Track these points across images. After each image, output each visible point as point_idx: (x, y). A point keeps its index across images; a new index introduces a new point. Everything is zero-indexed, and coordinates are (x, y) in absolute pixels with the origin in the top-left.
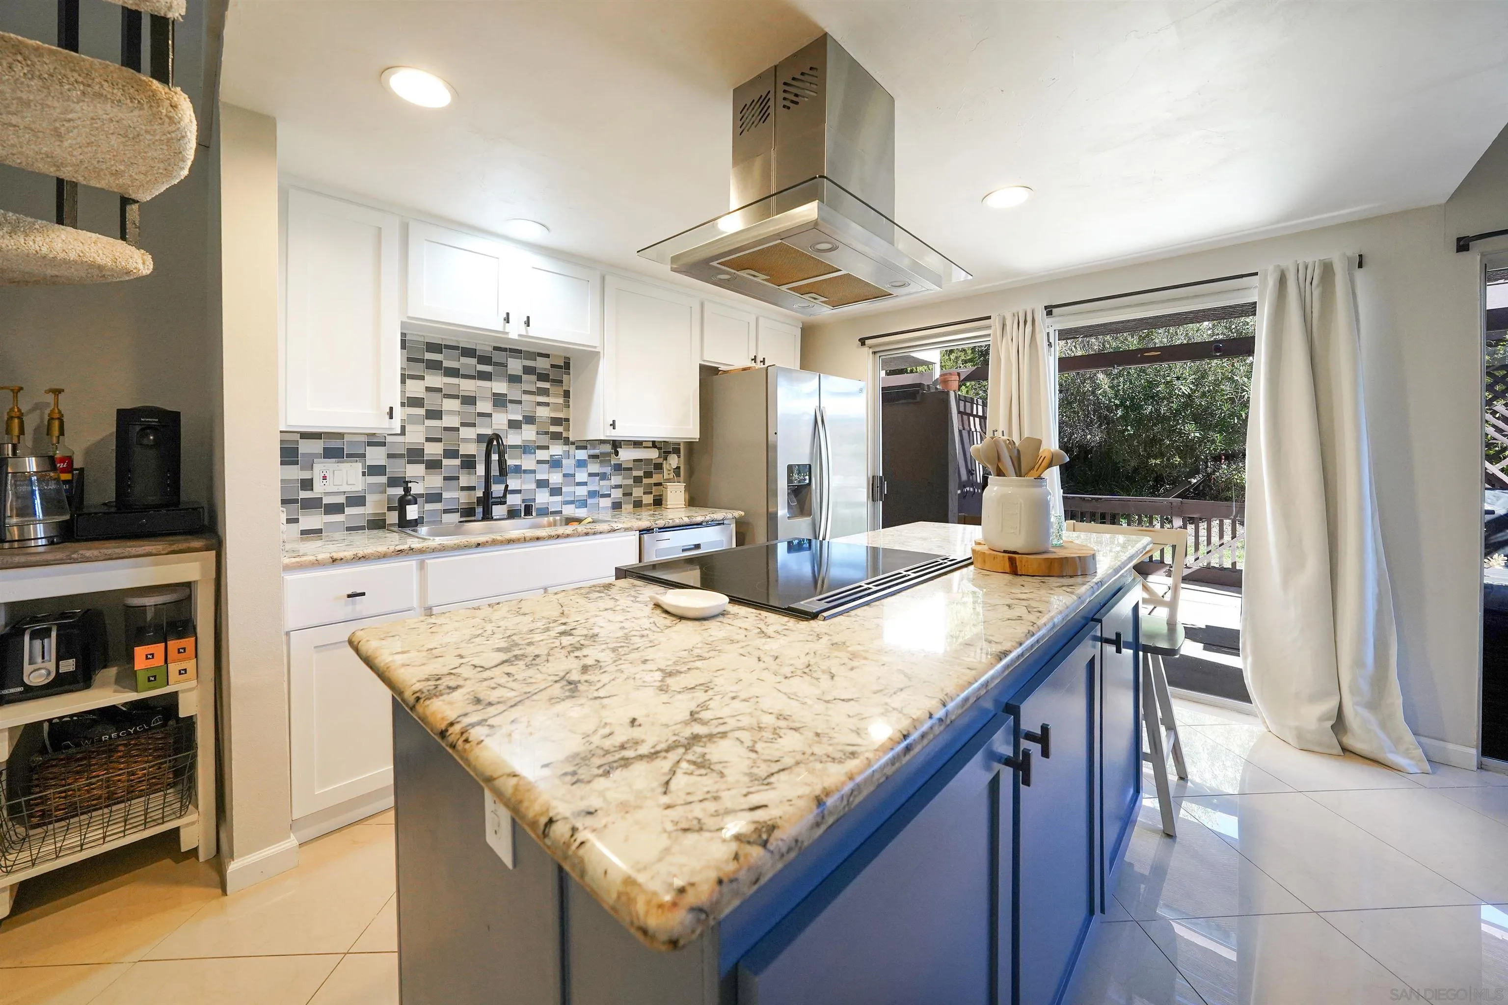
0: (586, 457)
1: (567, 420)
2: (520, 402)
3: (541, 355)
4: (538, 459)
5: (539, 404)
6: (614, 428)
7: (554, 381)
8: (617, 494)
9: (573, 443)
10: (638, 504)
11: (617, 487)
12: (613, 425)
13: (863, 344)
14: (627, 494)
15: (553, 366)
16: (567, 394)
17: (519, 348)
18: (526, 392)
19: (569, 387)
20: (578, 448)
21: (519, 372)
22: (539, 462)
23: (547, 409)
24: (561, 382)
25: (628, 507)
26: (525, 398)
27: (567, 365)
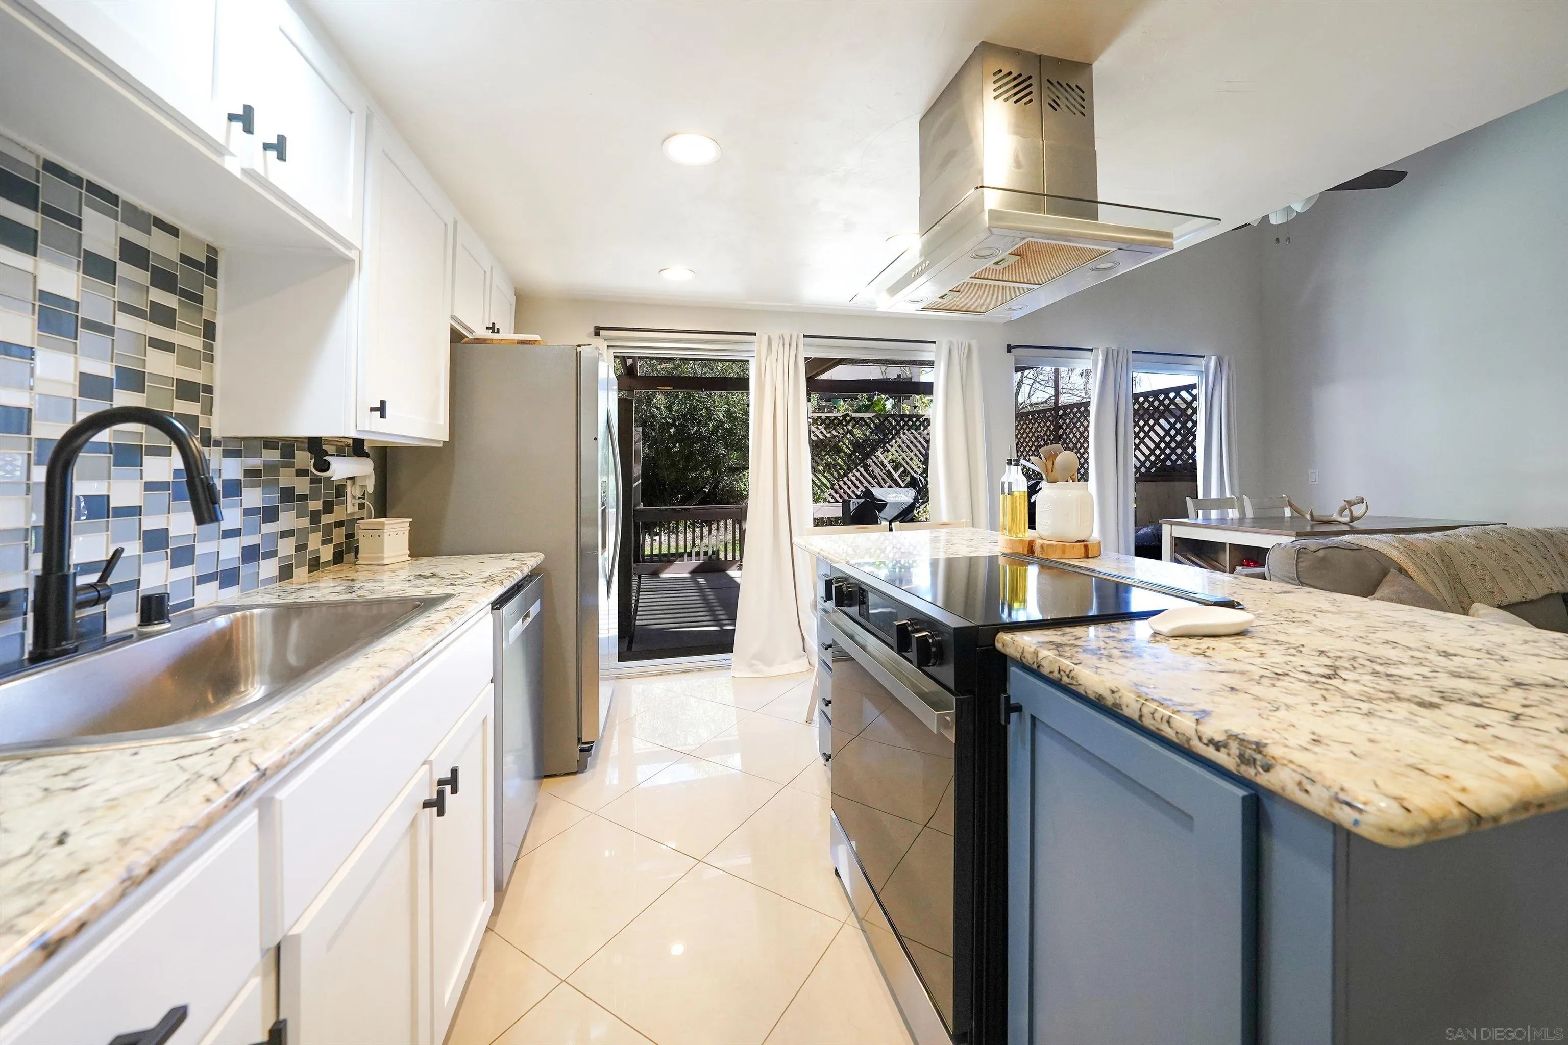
0: (240, 476)
1: (209, 389)
2: (108, 330)
3: (160, 224)
4: (148, 478)
5: (156, 343)
6: (383, 416)
7: (184, 294)
8: (286, 547)
9: (217, 444)
10: (315, 565)
11: (285, 534)
12: (381, 410)
13: (597, 334)
14: (301, 548)
15: (184, 259)
16: (209, 331)
17: (114, 190)
18: (125, 308)
19: (214, 314)
20: (227, 453)
21: (109, 250)
22: (150, 486)
23: (171, 358)
24: (200, 300)
25: (301, 573)
26: (125, 321)
27: (211, 266)
